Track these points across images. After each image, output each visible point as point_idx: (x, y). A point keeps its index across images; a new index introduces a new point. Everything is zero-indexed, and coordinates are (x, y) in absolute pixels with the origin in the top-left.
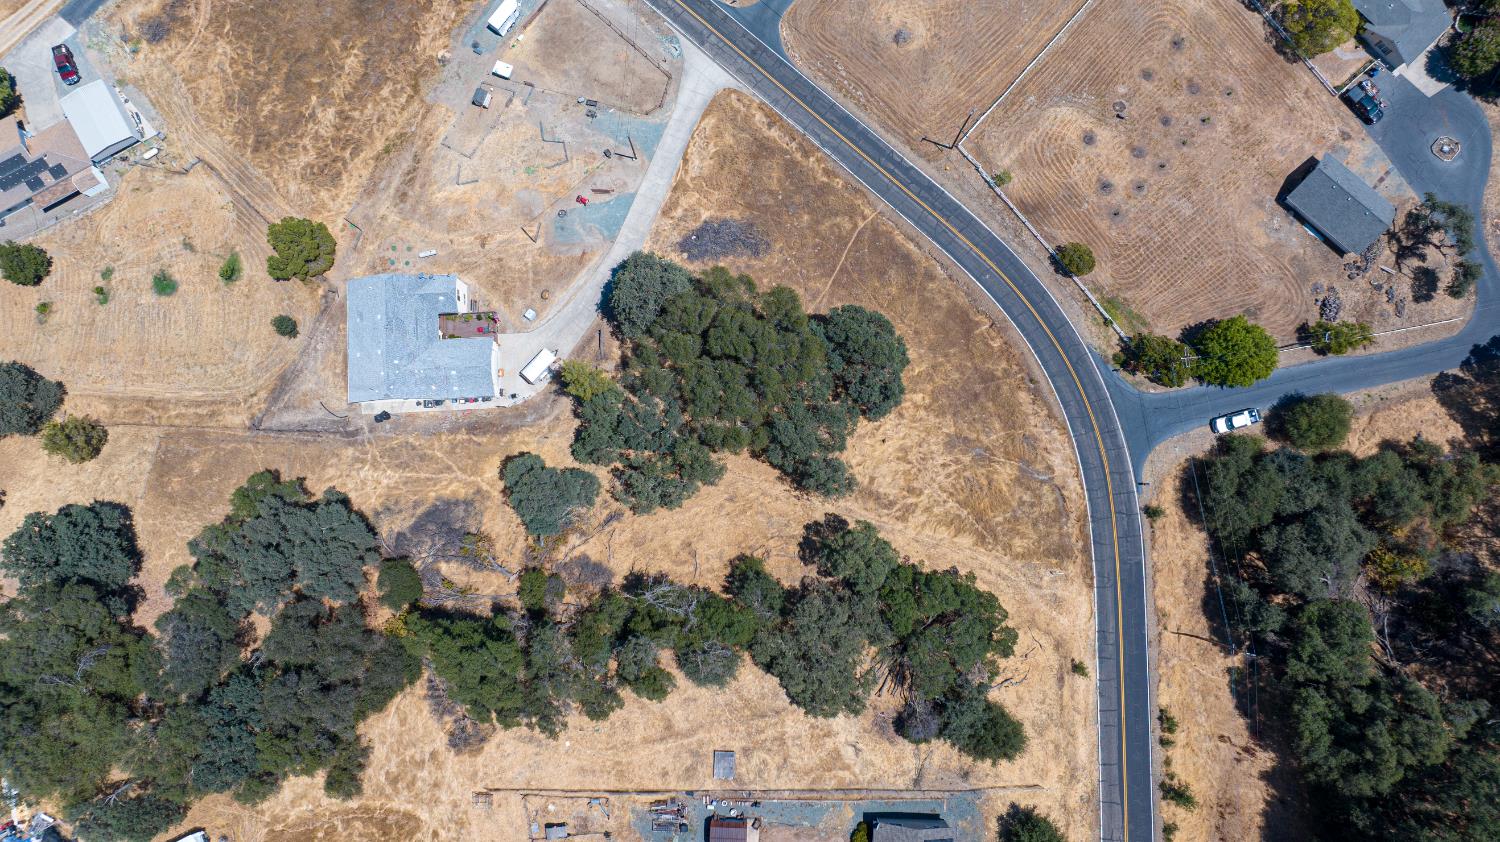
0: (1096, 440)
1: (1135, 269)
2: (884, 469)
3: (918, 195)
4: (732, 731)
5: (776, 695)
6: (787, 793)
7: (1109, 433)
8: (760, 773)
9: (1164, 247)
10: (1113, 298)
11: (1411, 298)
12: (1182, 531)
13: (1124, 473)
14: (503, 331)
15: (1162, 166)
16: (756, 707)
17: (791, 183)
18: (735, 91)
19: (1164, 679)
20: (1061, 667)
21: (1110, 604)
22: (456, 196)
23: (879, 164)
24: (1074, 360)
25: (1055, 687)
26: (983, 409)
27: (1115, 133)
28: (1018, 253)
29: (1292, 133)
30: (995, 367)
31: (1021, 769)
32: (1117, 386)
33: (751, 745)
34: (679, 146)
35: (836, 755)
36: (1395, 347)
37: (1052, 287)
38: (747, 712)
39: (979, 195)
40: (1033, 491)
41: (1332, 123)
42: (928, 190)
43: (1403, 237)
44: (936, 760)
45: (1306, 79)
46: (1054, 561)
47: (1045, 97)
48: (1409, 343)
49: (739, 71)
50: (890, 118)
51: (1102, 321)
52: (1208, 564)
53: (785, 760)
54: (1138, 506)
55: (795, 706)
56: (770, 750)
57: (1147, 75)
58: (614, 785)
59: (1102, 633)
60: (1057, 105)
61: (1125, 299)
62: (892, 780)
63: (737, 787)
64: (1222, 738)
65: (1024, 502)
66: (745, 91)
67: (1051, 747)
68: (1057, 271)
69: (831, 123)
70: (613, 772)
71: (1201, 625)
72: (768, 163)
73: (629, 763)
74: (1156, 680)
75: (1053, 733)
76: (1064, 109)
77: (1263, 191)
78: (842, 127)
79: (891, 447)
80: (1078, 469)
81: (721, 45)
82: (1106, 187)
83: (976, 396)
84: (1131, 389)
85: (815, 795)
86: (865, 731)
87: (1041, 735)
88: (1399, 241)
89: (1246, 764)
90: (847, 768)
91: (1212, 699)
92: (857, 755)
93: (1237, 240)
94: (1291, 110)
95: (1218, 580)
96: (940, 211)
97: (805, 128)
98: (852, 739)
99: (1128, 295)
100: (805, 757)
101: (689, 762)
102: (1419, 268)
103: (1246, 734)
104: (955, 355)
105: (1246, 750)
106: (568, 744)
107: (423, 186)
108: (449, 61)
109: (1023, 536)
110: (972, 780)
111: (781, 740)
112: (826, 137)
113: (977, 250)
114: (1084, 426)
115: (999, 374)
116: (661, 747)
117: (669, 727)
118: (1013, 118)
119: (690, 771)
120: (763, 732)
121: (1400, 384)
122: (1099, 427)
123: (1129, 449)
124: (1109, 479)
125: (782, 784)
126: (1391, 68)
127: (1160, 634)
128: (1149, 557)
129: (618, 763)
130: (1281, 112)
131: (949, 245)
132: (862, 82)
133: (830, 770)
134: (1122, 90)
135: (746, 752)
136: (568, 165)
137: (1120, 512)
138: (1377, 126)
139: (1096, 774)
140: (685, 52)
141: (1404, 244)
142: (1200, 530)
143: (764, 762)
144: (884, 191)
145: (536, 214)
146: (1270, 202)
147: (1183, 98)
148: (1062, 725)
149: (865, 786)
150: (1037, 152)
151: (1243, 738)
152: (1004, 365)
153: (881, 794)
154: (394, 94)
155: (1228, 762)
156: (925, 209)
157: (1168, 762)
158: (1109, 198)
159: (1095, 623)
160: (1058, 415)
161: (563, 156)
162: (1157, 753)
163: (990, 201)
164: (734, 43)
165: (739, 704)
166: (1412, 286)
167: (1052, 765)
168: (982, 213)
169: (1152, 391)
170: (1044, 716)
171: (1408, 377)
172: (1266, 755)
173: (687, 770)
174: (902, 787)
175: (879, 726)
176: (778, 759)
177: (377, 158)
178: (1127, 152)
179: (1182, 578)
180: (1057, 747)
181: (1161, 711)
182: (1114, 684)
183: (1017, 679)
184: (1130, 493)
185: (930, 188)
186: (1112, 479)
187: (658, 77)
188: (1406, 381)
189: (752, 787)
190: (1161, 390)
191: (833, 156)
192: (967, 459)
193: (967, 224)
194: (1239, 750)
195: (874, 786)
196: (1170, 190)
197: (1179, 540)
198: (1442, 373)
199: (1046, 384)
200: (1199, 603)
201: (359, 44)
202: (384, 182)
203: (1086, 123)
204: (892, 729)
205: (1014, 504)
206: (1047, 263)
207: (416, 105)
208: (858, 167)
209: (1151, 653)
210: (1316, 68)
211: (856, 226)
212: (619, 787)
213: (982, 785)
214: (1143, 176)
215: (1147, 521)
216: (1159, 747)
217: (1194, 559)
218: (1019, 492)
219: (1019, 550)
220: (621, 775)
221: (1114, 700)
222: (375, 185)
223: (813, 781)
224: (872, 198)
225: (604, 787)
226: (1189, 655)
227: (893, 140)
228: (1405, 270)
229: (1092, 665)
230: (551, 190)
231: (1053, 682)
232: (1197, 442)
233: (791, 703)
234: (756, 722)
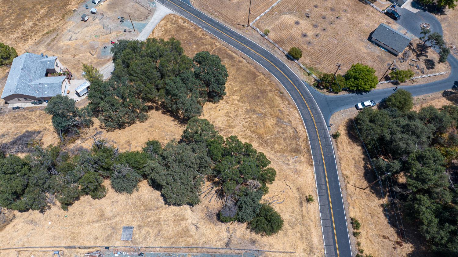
0: (309, 112)
1: (318, 58)
2: (219, 119)
3: (236, 39)
4: (134, 217)
5: (158, 200)
6: (158, 249)
7: (314, 108)
8: (145, 238)
9: (329, 52)
10: (311, 67)
11: (426, 68)
12: (350, 146)
13: (322, 123)
14: (73, 79)
15: (324, 29)
16: (147, 205)
17: (190, 37)
18: (173, 14)
19: (351, 205)
20: (301, 198)
21: (322, 173)
22: (67, 43)
23: (222, 31)
24: (297, 85)
25: (298, 207)
26: (261, 101)
27: (306, 21)
28: (273, 54)
29: (369, 21)
30: (266, 89)
31: (283, 244)
32: (315, 93)
33: (142, 224)
34: (151, 29)
35: (186, 230)
36: (424, 83)
37: (287, 64)
38: (143, 208)
39: (259, 39)
40: (283, 128)
41: (383, 19)
42: (240, 38)
43: (417, 51)
44: (238, 234)
45: (371, 9)
46: (294, 154)
47: (280, 13)
48: (429, 81)
49: (175, 9)
50: (226, 19)
51: (307, 74)
52: (364, 159)
53: (159, 232)
54: (329, 134)
55: (167, 206)
56: (152, 227)
57: (316, 6)
58: (69, 243)
59: (319, 185)
60: (285, 14)
61: (316, 68)
62: (214, 243)
63: (132, 245)
64: (384, 237)
65: (280, 132)
66: (176, 14)
67: (298, 234)
68: (288, 59)
69: (206, 21)
70: (70, 238)
71: (365, 184)
72: (182, 32)
73: (79, 233)
74: (347, 205)
75: (298, 228)
76: (288, 16)
77: (362, 37)
78: (209, 22)
79: (223, 112)
80: (302, 122)
81: (169, 3)
82: (305, 36)
83: (259, 97)
84: (321, 94)
85: (174, 250)
86: (202, 218)
87: (293, 228)
88: (416, 52)
89: (399, 250)
90: (191, 236)
91: (376, 218)
92: (197, 230)
93: (355, 50)
94: (368, 15)
95: (369, 166)
96: (244, 43)
97: (196, 23)
98: (195, 222)
99: (316, 66)
100: (169, 230)
101: (109, 232)
102: (426, 59)
103: (396, 236)
104: (250, 84)
105: (397, 243)
106: (50, 223)
107: (57, 41)
108: (77, 11)
109: (279, 144)
110: (257, 245)
111: (158, 221)
112: (204, 25)
113: (258, 54)
114: (303, 107)
115: (268, 91)
116: (96, 225)
117: (102, 215)
118: (270, 18)
119: (109, 237)
120: (149, 217)
121: (430, 95)
122: (309, 107)
123: (322, 113)
124: (315, 125)
125: (156, 244)
126: (400, 6)
127: (346, 185)
128: (336, 154)
129: (73, 233)
130: (365, 16)
131: (247, 53)
132: (217, 11)
133: (182, 237)
134: (307, 10)
135: (140, 227)
136: (111, 34)
137: (322, 137)
138: (399, 21)
139: (323, 250)
140: (157, 6)
141: (418, 53)
142: (358, 146)
143: (148, 233)
144: (224, 39)
145: (96, 48)
146: (366, 40)
147: (329, 12)
148: (303, 225)
149: (200, 246)
150: (279, 27)
151: (395, 238)
152: (269, 88)
153: (208, 250)
154: (55, 19)
155: (390, 250)
156: (238, 43)
157: (359, 244)
158: (306, 39)
159: (315, 181)
160: (292, 103)
161: (109, 32)
162: (352, 240)
163: (262, 40)
164: (174, 3)
165: (139, 204)
166: (425, 65)
167: (299, 243)
168: (259, 43)
169: (330, 95)
170: (294, 219)
171: (432, 92)
172: (408, 245)
173: (108, 236)
174: (220, 247)
175: (209, 216)
176: (156, 231)
177: (43, 35)
178: (311, 26)
179: (353, 164)
180: (301, 235)
181: (352, 219)
182: (327, 207)
183: (279, 201)
184: (325, 129)
185: (241, 37)
186: (317, 125)
187: (147, 12)
188: (432, 94)
189: (141, 245)
190: (333, 95)
191: (206, 30)
192: (255, 117)
193: (254, 46)
194: (394, 243)
195: (205, 246)
196: (328, 36)
197: (349, 149)
198: (445, 91)
199: (287, 94)
200: (362, 175)
201: (47, 7)
202: (44, 41)
203: (296, 19)
204: (215, 218)
205: (275, 132)
206: (285, 57)
207: (62, 22)
208: (215, 33)
209: (343, 193)
210: (374, 6)
211: (213, 48)
212: (72, 245)
213: (262, 249)
214: (318, 32)
215: (334, 140)
216: (353, 237)
217: (357, 157)
218: (277, 129)
219: (278, 149)
220: (73, 238)
221: (328, 214)
222: (40, 42)
223: (173, 243)
224: (219, 40)
225: (63, 245)
226: (361, 196)
227: (227, 25)
228: (421, 60)
229: (316, 198)
230: (103, 41)
231: (297, 204)
232: (351, 113)
233: (165, 204)
234: (146, 212)
